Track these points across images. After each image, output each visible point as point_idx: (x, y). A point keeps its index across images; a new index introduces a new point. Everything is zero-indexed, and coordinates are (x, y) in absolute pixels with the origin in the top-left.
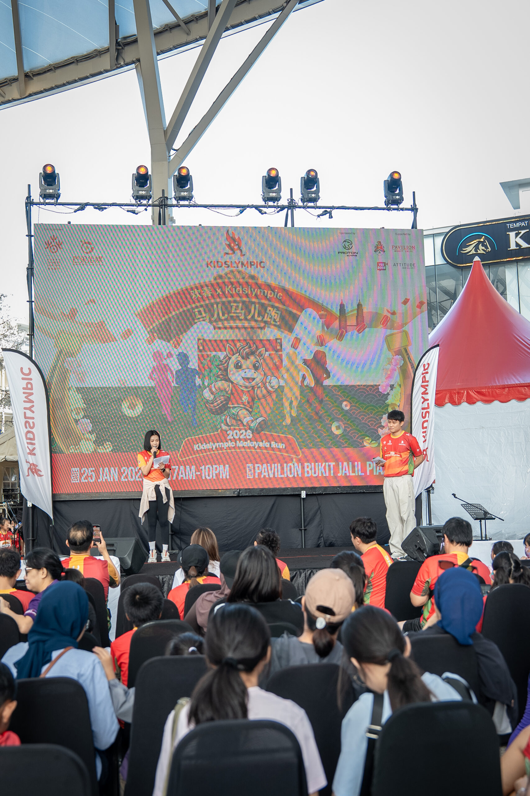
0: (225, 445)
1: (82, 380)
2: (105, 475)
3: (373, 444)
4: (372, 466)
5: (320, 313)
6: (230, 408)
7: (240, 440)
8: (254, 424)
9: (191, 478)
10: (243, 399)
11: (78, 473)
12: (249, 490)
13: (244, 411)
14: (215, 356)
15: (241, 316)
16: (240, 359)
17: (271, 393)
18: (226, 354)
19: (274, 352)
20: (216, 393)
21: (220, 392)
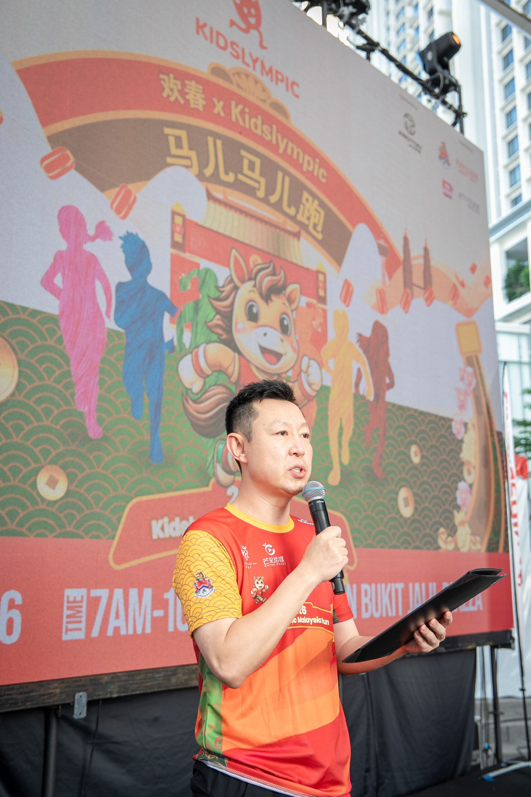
3: (449, 542)
5: (378, 241)
9: (139, 631)
14: (207, 271)
15: (259, 189)
16: (256, 296)
17: (309, 401)
18: (229, 274)
19: (314, 301)
20: (208, 376)
21: (216, 374)
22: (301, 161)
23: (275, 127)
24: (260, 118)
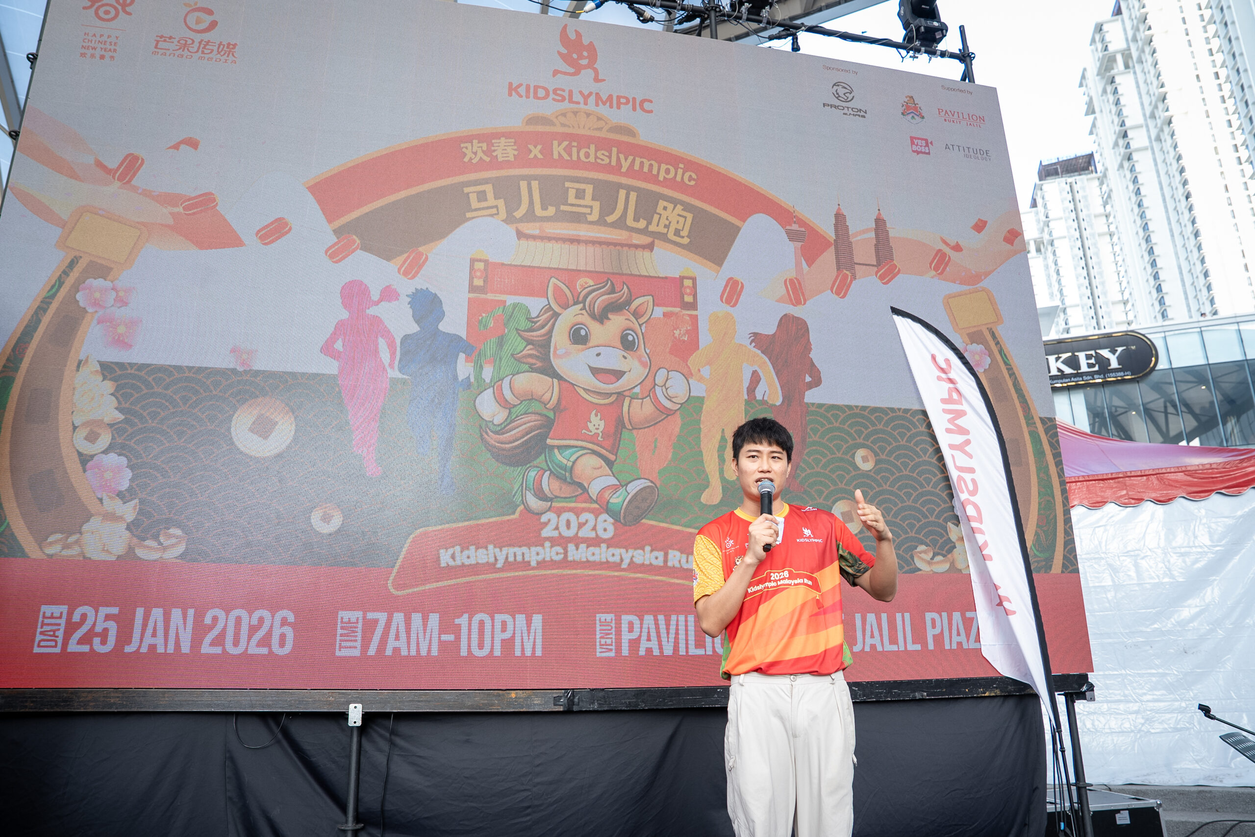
0: (533, 555)
1: (121, 342)
2: (149, 631)
3: (938, 563)
4: (938, 623)
5: (788, 227)
6: (552, 447)
7: (577, 541)
8: (620, 500)
9: (424, 652)
10: (590, 425)
11: (63, 622)
12: (601, 694)
13: (594, 461)
14: (515, 306)
15: (590, 214)
16: (586, 319)
17: (668, 415)
18: (547, 303)
19: (677, 310)
20: (515, 406)
21: (525, 403)
22: (655, 172)
23: (615, 150)
24: (593, 147)
